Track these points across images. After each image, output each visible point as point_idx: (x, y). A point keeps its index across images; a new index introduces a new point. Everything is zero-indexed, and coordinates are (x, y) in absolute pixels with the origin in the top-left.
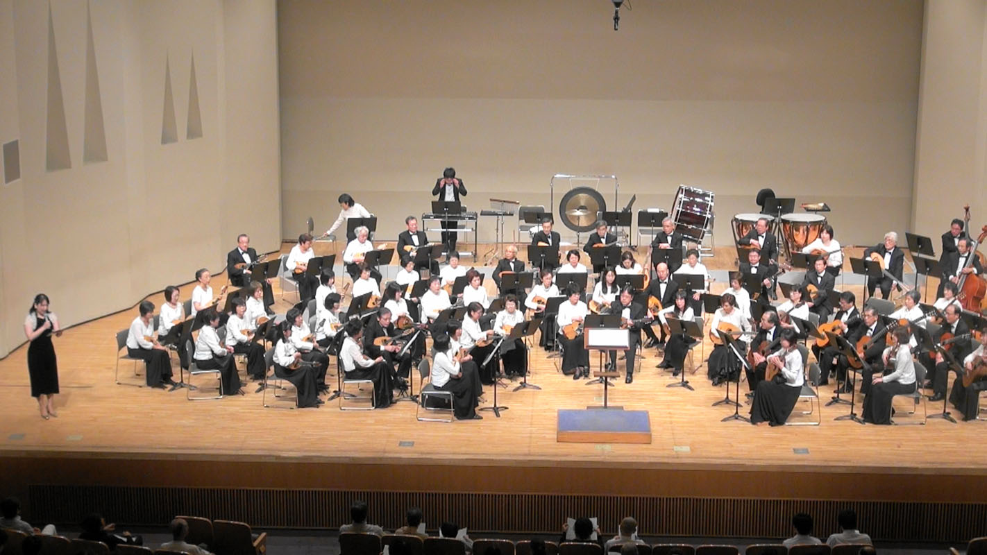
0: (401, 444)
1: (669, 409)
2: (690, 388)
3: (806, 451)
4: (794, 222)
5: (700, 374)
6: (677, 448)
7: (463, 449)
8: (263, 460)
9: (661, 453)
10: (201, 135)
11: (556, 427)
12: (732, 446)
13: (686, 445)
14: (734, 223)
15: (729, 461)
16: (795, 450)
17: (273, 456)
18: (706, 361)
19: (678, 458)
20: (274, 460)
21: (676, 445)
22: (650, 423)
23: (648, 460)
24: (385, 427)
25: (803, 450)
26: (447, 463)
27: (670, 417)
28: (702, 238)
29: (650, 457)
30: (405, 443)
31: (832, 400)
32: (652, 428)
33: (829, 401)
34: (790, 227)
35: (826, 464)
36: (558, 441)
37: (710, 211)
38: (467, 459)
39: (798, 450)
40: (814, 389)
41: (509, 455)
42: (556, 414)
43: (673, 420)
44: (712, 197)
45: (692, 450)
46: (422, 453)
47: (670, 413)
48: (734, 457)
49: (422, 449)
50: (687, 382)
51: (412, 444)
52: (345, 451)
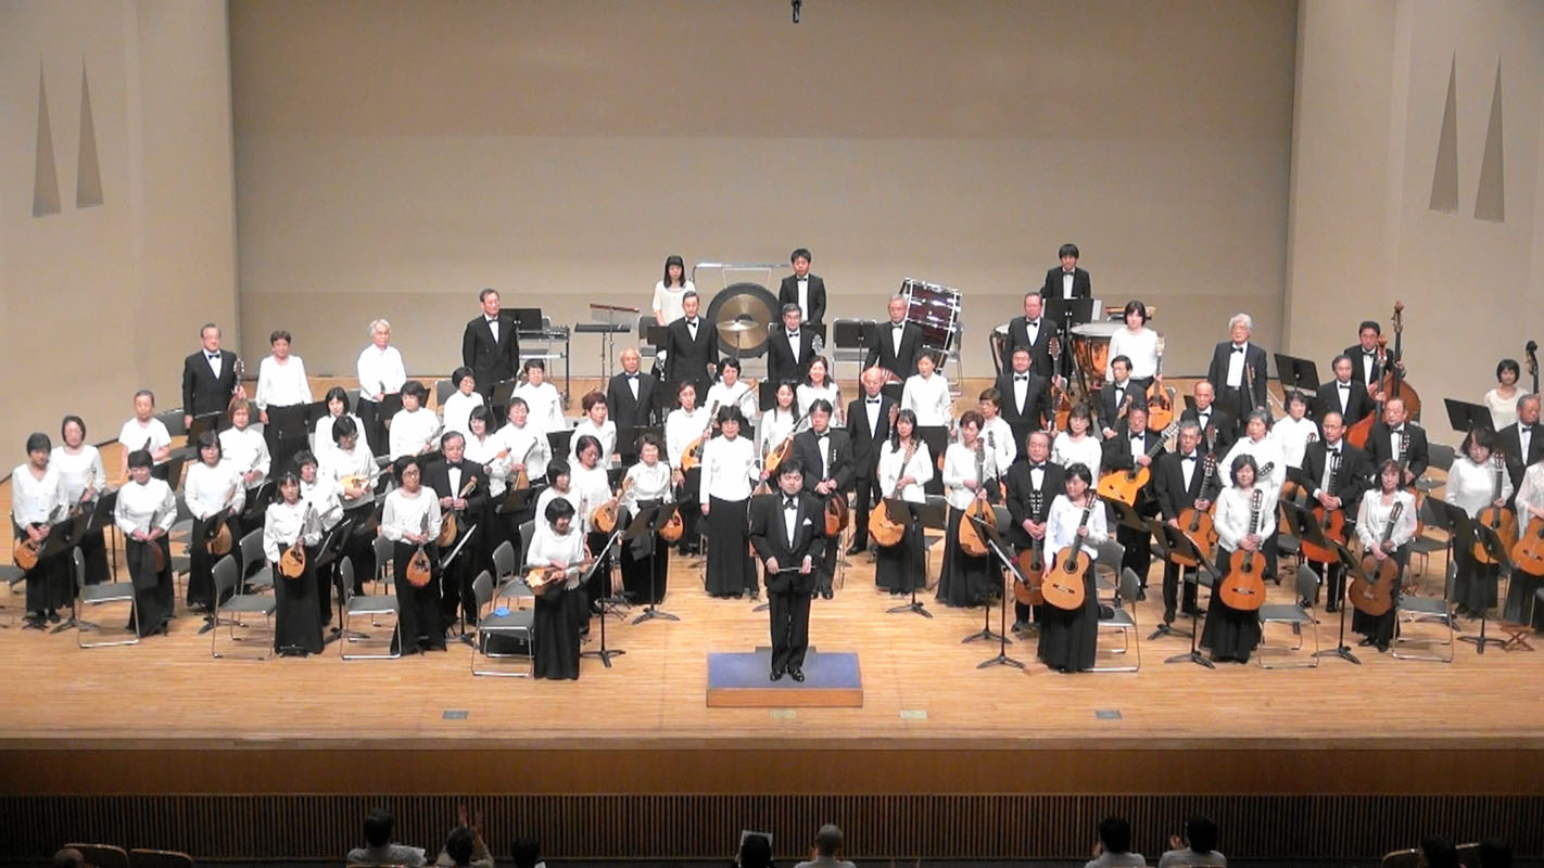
0: (446, 715)
1: (891, 649)
2: (924, 613)
3: (1118, 715)
4: (1092, 338)
6: (904, 714)
7: (551, 723)
8: (214, 747)
9: (878, 722)
10: (101, 202)
11: (705, 682)
12: (996, 709)
13: (919, 707)
14: (995, 340)
15: (990, 734)
16: (1099, 714)
17: (231, 739)
19: (907, 729)
20: (231, 747)
21: (903, 709)
22: (860, 673)
23: (857, 735)
24: (418, 688)
25: (1112, 712)
26: (523, 745)
27: (894, 663)
29: (862, 729)
30: (452, 713)
32: (863, 681)
33: (1154, 632)
34: (1086, 347)
35: (1149, 735)
36: (708, 706)
37: (955, 321)
38: (557, 739)
39: (1103, 712)
40: (1127, 607)
41: (629, 730)
42: (705, 661)
43: (898, 666)
44: (958, 298)
45: (929, 717)
46: (480, 730)
47: (892, 656)
48: (999, 726)
49: (484, 723)
50: (921, 604)
51: (465, 715)
52: (352, 729)
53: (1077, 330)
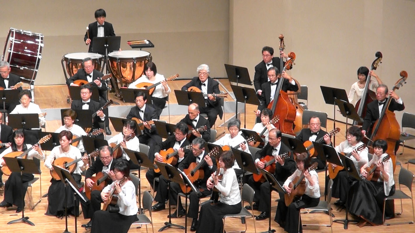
2: (30, 223)
4: (120, 59)
5: (39, 209)
14: (64, 62)
18: (45, 196)
28: (34, 79)
31: (165, 225)
33: (163, 226)
34: (117, 64)
37: (40, 52)
40: (147, 214)
44: (42, 38)
50: (27, 218)
53: (111, 54)
